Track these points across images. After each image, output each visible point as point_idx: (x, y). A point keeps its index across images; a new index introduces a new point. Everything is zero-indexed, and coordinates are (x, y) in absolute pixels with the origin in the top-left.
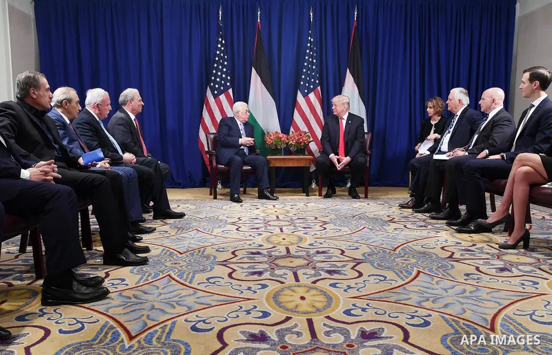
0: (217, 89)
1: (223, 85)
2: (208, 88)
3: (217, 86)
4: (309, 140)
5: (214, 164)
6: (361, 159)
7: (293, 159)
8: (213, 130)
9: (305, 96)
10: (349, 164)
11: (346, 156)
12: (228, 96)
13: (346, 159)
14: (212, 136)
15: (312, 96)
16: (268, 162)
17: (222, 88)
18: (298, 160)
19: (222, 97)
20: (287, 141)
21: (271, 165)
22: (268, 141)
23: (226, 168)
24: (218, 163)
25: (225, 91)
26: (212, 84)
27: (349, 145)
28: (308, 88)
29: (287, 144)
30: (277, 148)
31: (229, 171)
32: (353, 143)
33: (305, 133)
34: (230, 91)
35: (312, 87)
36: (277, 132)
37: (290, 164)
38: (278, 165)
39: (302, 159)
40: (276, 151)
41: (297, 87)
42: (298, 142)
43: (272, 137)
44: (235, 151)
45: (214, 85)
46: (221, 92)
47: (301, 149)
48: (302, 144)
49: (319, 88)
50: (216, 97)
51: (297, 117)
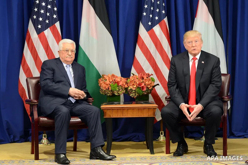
0: (40, 23)
1: (48, 18)
2: (30, 22)
3: (41, 19)
4: (153, 85)
5: (36, 116)
6: (215, 109)
7: (133, 109)
8: (36, 73)
9: (149, 29)
10: (201, 114)
11: (197, 104)
12: (54, 32)
13: (198, 108)
14: (34, 81)
15: (157, 29)
16: (102, 112)
17: (47, 21)
18: (139, 109)
19: (48, 33)
20: (126, 86)
21: (107, 116)
22: (103, 86)
23: (50, 121)
24: (40, 114)
25: (51, 25)
26: (35, 17)
27: (202, 89)
28: (152, 20)
29: (126, 89)
30: (113, 95)
31: (54, 124)
32: (207, 88)
33: (149, 75)
34: (58, 25)
35: (157, 18)
36: (113, 76)
37: (130, 115)
38: (115, 115)
39: (144, 108)
40: (113, 98)
41: (138, 19)
42: (140, 87)
43: (108, 82)
44: (62, 100)
45: (38, 18)
46: (46, 27)
47: (143, 95)
48: (145, 89)
49: (166, 20)
50: (39, 32)
51: (139, 54)
